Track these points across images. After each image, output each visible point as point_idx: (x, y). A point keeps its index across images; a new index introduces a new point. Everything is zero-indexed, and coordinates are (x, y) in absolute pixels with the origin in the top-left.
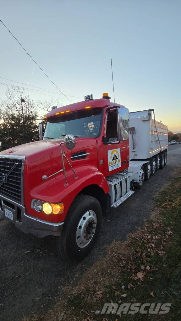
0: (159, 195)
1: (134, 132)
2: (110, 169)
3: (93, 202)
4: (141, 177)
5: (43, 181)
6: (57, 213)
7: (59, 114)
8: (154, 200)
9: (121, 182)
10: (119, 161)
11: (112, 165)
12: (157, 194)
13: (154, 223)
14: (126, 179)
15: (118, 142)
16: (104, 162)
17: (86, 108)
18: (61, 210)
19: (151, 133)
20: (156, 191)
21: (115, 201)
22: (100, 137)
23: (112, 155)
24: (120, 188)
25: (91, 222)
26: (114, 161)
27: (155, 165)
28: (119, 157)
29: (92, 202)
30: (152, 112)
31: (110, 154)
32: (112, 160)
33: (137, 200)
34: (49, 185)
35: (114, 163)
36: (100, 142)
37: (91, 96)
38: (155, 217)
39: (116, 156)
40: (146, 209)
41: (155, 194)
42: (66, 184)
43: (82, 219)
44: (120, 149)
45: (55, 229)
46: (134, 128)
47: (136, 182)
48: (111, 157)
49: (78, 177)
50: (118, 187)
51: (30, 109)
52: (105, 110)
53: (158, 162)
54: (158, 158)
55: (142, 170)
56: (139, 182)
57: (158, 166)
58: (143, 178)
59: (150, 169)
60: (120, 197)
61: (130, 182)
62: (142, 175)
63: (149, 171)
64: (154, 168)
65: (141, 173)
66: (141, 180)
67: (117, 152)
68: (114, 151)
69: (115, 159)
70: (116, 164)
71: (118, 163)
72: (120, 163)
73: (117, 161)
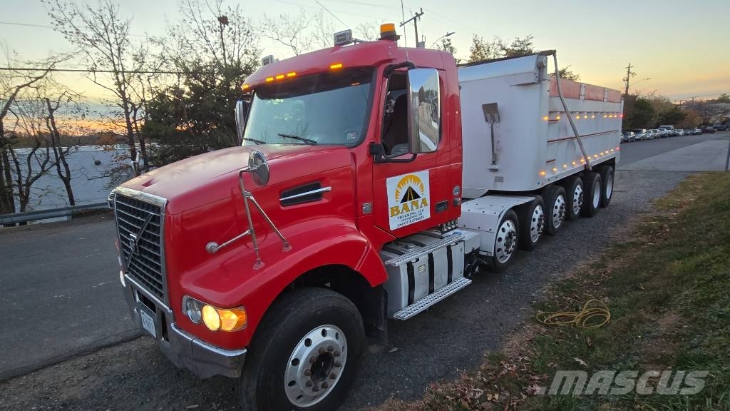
0: (550, 290)
1: (496, 115)
2: (394, 224)
3: (336, 305)
4: (504, 241)
5: (208, 256)
6: (229, 329)
7: (273, 82)
8: (531, 303)
9: (430, 255)
10: (424, 202)
11: (399, 215)
12: (546, 288)
13: (507, 362)
14: (449, 248)
15: (409, 156)
16: (374, 207)
17: (332, 67)
18: (238, 323)
19: (546, 118)
20: (547, 280)
21: (410, 302)
22: (362, 144)
23: (399, 190)
24: (427, 270)
25: (326, 351)
26: (409, 203)
27: (561, 208)
28: (425, 194)
29: (330, 306)
30: (550, 58)
31: (395, 187)
32: (402, 202)
33: (487, 301)
34: (225, 262)
35: (406, 208)
36: (362, 158)
38: (516, 347)
39: (414, 192)
40: (501, 325)
41: (540, 288)
42: (259, 263)
43: (302, 343)
45: (228, 363)
46: (495, 105)
47: (485, 254)
48: (397, 195)
49: (292, 246)
50: (421, 272)
51: (241, 43)
52: (381, 70)
53: (576, 197)
54: (578, 186)
55: (508, 224)
56: (499, 254)
57: (575, 209)
58: (511, 243)
59: (540, 220)
60: (426, 293)
61: (465, 255)
62: (510, 235)
63: (534, 224)
64: (558, 214)
65: (503, 230)
66: (504, 248)
67: (417, 180)
68: (406, 179)
69: (410, 199)
70: (413, 212)
71: (421, 209)
72: (429, 207)
73: (416, 204)
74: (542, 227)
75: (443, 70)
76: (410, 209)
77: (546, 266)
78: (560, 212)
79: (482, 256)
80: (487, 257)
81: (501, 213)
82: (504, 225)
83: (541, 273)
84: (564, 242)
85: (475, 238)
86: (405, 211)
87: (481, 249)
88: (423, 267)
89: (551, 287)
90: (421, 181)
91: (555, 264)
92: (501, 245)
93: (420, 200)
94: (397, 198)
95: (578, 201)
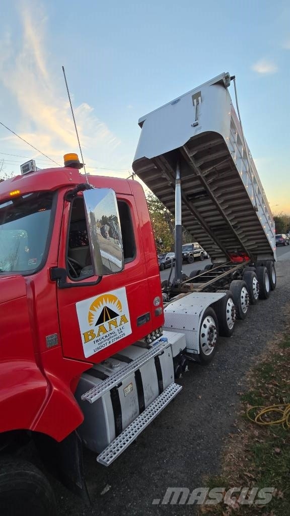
2: (89, 350)
4: (207, 336)
8: (239, 395)
9: (138, 374)
10: (123, 319)
11: (96, 339)
12: (248, 376)
14: (156, 357)
16: (61, 337)
17: (11, 194)
21: (119, 431)
22: (42, 271)
23: (92, 312)
26: (105, 324)
27: (246, 297)
28: (124, 311)
32: (97, 324)
36: (42, 285)
37: (30, 165)
39: (110, 310)
41: (243, 375)
44: (123, 290)
47: (192, 352)
48: (90, 318)
50: (128, 393)
52: (61, 195)
53: (255, 287)
54: (254, 278)
55: (208, 320)
56: (204, 348)
57: (255, 296)
58: (213, 336)
59: (232, 310)
60: (136, 413)
61: (173, 358)
62: (211, 330)
63: (229, 315)
64: (245, 303)
65: (205, 326)
66: (208, 342)
67: (113, 299)
68: (100, 299)
69: (107, 319)
70: (111, 332)
71: (121, 327)
72: (129, 323)
73: (115, 323)
74: (235, 315)
75: (132, 195)
76: (108, 329)
77: (244, 349)
78: (246, 301)
79: (190, 354)
80: (194, 354)
81: (201, 312)
82: (205, 322)
83: (241, 357)
84: (253, 323)
85: (180, 340)
86: (101, 333)
87: (188, 348)
88: (129, 387)
89: (252, 373)
90: (119, 299)
91: (250, 347)
92: (205, 340)
93: (118, 319)
94: (90, 321)
95: (256, 289)
